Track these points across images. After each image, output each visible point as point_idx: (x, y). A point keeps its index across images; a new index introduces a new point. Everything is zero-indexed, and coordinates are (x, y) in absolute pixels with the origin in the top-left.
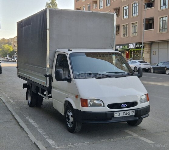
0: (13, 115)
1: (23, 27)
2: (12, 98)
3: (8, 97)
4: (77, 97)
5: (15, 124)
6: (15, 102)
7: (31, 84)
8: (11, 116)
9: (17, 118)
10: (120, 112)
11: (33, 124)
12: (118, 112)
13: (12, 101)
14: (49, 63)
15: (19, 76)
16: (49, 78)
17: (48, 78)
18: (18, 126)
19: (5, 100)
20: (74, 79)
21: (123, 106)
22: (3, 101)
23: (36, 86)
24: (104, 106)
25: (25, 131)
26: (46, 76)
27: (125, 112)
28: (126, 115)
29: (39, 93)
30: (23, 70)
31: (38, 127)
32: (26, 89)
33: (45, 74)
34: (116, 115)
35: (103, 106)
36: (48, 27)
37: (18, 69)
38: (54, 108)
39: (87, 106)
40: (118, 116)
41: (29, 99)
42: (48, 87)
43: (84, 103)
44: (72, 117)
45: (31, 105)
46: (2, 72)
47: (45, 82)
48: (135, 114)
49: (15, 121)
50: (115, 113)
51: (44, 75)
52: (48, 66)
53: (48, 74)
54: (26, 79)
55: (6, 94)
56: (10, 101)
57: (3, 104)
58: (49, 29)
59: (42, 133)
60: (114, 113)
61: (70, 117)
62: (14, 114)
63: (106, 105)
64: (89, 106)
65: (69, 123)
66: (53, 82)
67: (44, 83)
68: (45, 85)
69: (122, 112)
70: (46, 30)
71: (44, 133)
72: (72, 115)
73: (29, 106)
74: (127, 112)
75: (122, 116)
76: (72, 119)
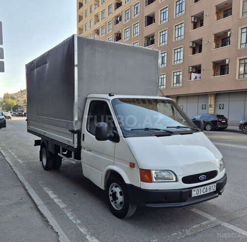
0: (26, 190)
1: (35, 69)
2: (20, 157)
3: (16, 156)
4: (132, 165)
5: (31, 208)
6: (25, 163)
7: (47, 142)
8: (23, 191)
9: (32, 196)
10: (199, 188)
11: (56, 200)
12: (196, 189)
13: (20, 161)
14: (77, 114)
15: (29, 131)
16: (78, 135)
17: (76, 135)
18: (36, 213)
19: (12, 161)
20: (125, 137)
21: (202, 178)
22: (9, 164)
23: (55, 145)
24: (177, 180)
25: (52, 228)
26: (73, 132)
27: (205, 187)
28: (207, 193)
29: (59, 154)
30: (34, 123)
31: (66, 208)
32: (39, 147)
33: (71, 129)
34: (194, 194)
35: (174, 180)
36: (76, 63)
37: (28, 123)
38: (85, 175)
39: (151, 181)
40: (197, 195)
41: (44, 160)
42: (76, 147)
43: (146, 176)
44: (121, 195)
45: (46, 168)
46: (7, 125)
47: (72, 141)
48: (216, 189)
49: (30, 201)
50: (193, 190)
51: (69, 131)
52: (76, 119)
53: (76, 129)
54: (39, 135)
55: (12, 151)
56: (18, 162)
57: (10, 168)
58: (77, 66)
59: (74, 222)
60: (191, 191)
61: (118, 195)
62: (27, 188)
63: (180, 179)
64: (154, 180)
65: (115, 203)
66: (83, 140)
67: (69, 142)
68: (71, 144)
69: (202, 188)
70: (74, 66)
71: (79, 222)
72: (120, 192)
73: (43, 169)
75: (202, 193)
76: (120, 198)
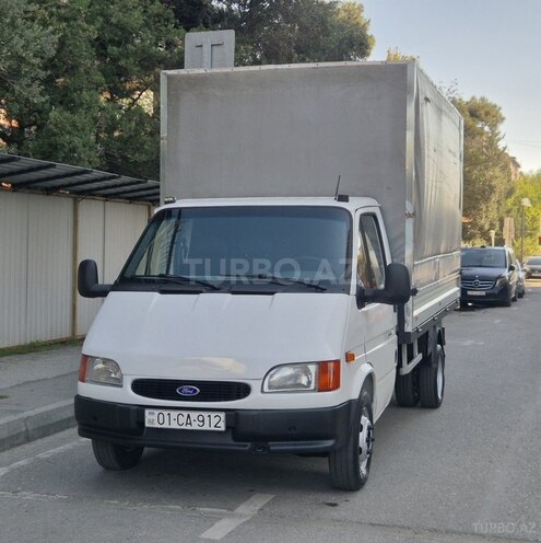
10: (166, 412)
12: (157, 412)
21: (186, 390)
28: (189, 427)
34: (151, 420)
40: (160, 426)
48: (227, 427)
50: (147, 412)
60: (143, 412)
69: (174, 414)
74: (194, 415)
75: (174, 425)
